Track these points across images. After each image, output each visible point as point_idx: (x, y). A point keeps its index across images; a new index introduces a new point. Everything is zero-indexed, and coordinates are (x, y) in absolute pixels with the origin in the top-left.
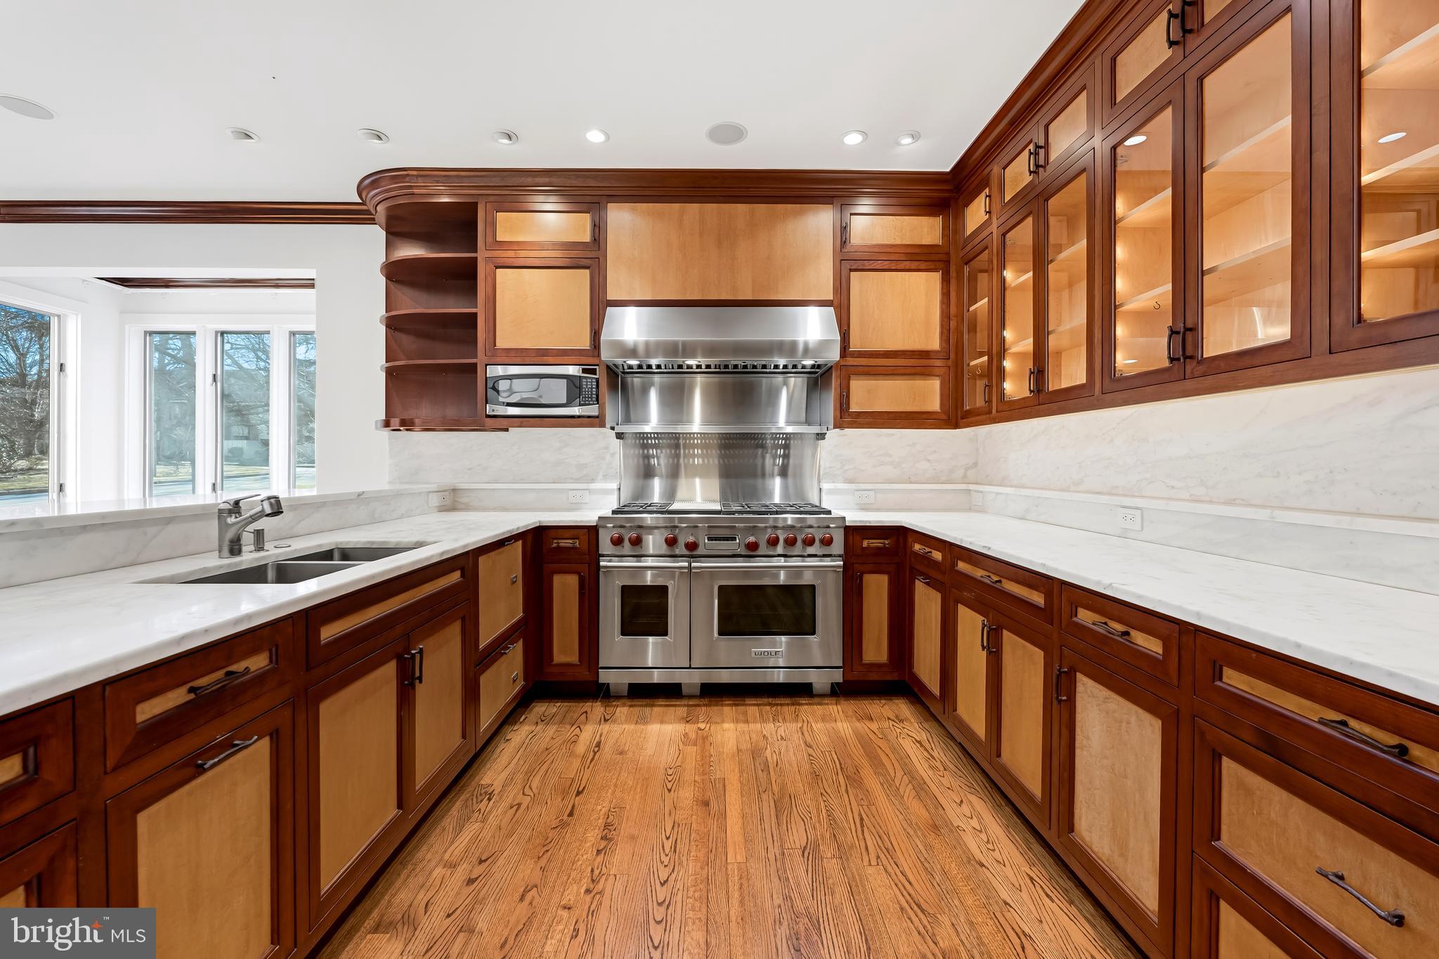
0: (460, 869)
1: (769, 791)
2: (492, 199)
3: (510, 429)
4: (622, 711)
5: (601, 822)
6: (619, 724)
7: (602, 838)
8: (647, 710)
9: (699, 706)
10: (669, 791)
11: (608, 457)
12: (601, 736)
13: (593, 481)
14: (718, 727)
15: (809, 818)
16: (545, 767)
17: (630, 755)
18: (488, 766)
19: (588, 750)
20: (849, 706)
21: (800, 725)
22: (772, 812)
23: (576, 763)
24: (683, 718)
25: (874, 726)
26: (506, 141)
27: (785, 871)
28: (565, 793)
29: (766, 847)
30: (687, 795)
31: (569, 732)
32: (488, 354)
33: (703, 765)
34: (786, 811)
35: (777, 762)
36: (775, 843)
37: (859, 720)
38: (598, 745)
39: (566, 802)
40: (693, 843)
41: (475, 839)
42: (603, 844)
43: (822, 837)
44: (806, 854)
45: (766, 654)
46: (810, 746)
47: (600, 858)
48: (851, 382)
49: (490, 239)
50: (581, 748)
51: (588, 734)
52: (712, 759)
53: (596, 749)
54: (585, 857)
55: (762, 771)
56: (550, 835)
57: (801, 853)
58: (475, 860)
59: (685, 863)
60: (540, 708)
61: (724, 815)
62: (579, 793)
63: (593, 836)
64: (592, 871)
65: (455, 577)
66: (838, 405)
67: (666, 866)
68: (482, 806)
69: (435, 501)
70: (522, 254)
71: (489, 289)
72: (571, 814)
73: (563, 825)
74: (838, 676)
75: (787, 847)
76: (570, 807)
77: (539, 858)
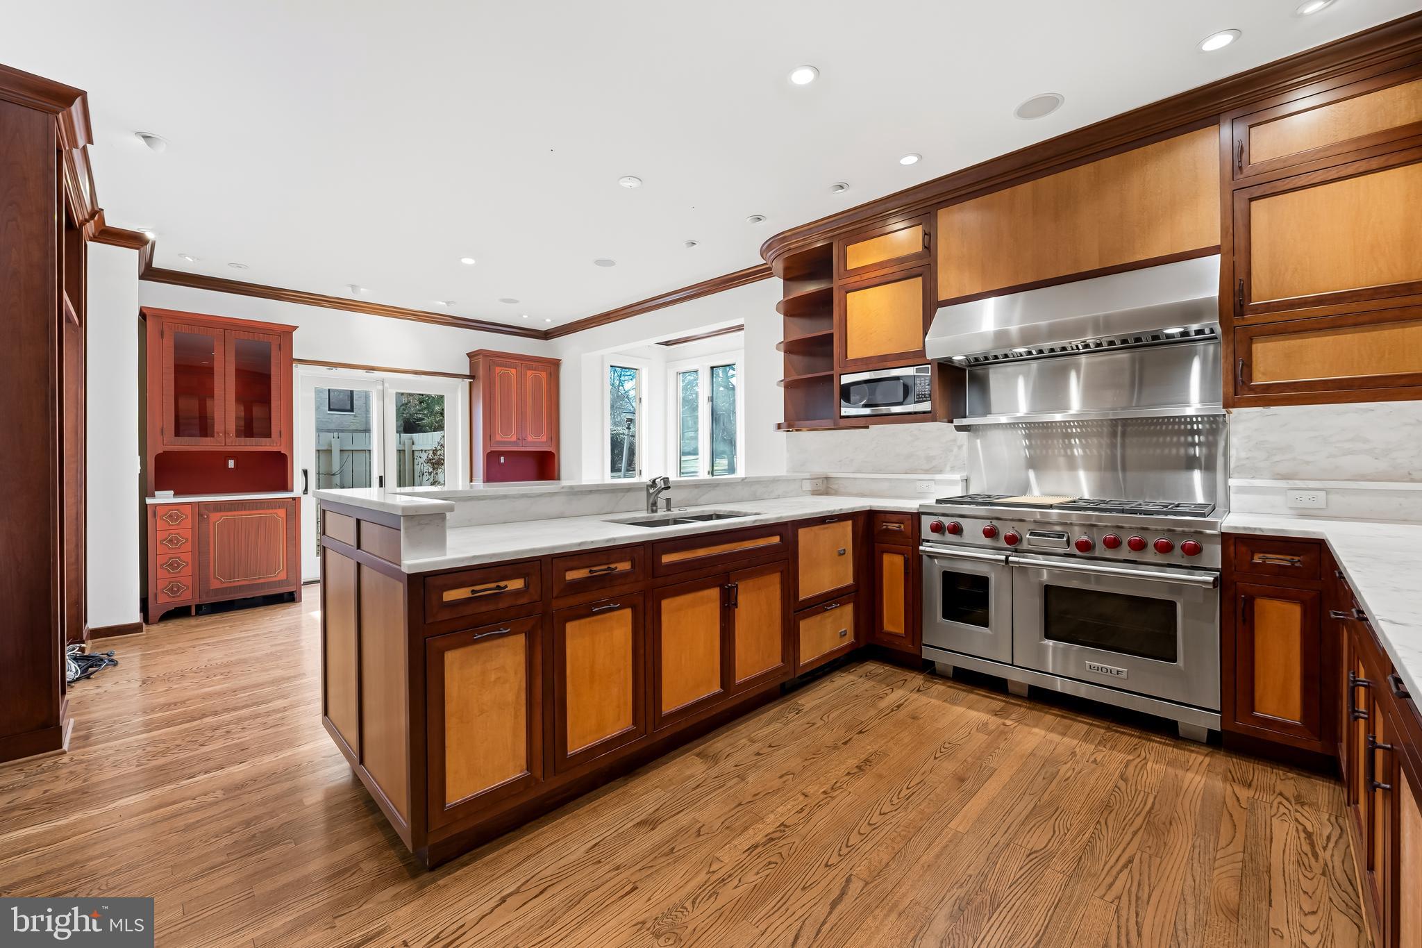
0: (756, 745)
1: (1036, 796)
2: (843, 236)
3: (870, 426)
4: (939, 687)
5: (863, 757)
6: (928, 697)
7: (857, 766)
8: (963, 694)
9: (1020, 706)
10: (935, 758)
11: (955, 450)
12: (906, 701)
13: (940, 472)
14: (1026, 728)
15: (1062, 833)
16: (847, 708)
17: (921, 721)
18: (809, 693)
19: (888, 707)
20: (1223, 762)
21: (1131, 757)
22: (1024, 812)
23: (872, 713)
24: (993, 711)
25: (1244, 794)
26: (840, 191)
27: (999, 857)
28: (850, 728)
29: (994, 832)
30: (949, 767)
31: (882, 689)
32: (842, 366)
33: (983, 752)
34: (1041, 818)
35: (1069, 778)
36: (1007, 835)
37: (1225, 780)
38: (899, 707)
39: (847, 734)
40: (927, 800)
41: (775, 732)
42: (856, 770)
43: (1064, 854)
44: (1031, 857)
45: (1104, 670)
46: (1126, 780)
47: (846, 778)
48: (1254, 346)
49: (842, 270)
50: (883, 704)
51: (896, 695)
52: (997, 751)
53: (895, 709)
54: (837, 773)
55: (1044, 778)
56: (822, 750)
57: (1027, 852)
58: (767, 745)
59: (909, 810)
60: (871, 667)
61: (972, 794)
62: (860, 732)
63: (852, 762)
64: (836, 783)
65: (776, 540)
66: (1231, 377)
67: (892, 804)
68: (790, 716)
69: (808, 486)
70: (866, 276)
71: (842, 312)
72: (845, 743)
73: (835, 747)
74: (1213, 722)
75: (1016, 842)
76: (848, 738)
77: (806, 760)
